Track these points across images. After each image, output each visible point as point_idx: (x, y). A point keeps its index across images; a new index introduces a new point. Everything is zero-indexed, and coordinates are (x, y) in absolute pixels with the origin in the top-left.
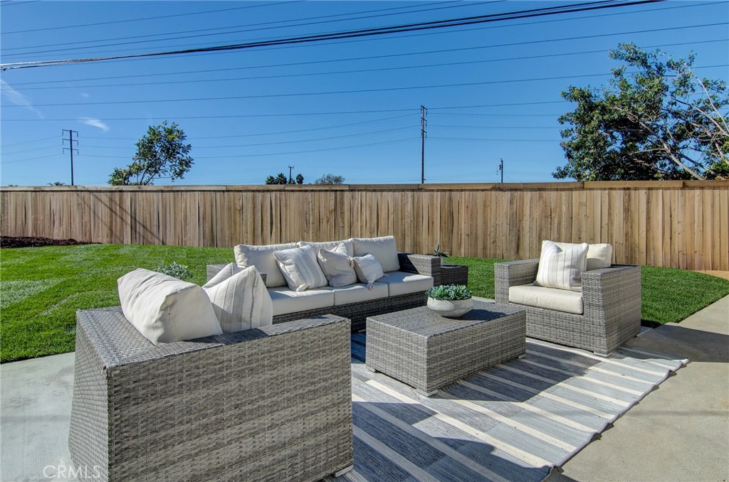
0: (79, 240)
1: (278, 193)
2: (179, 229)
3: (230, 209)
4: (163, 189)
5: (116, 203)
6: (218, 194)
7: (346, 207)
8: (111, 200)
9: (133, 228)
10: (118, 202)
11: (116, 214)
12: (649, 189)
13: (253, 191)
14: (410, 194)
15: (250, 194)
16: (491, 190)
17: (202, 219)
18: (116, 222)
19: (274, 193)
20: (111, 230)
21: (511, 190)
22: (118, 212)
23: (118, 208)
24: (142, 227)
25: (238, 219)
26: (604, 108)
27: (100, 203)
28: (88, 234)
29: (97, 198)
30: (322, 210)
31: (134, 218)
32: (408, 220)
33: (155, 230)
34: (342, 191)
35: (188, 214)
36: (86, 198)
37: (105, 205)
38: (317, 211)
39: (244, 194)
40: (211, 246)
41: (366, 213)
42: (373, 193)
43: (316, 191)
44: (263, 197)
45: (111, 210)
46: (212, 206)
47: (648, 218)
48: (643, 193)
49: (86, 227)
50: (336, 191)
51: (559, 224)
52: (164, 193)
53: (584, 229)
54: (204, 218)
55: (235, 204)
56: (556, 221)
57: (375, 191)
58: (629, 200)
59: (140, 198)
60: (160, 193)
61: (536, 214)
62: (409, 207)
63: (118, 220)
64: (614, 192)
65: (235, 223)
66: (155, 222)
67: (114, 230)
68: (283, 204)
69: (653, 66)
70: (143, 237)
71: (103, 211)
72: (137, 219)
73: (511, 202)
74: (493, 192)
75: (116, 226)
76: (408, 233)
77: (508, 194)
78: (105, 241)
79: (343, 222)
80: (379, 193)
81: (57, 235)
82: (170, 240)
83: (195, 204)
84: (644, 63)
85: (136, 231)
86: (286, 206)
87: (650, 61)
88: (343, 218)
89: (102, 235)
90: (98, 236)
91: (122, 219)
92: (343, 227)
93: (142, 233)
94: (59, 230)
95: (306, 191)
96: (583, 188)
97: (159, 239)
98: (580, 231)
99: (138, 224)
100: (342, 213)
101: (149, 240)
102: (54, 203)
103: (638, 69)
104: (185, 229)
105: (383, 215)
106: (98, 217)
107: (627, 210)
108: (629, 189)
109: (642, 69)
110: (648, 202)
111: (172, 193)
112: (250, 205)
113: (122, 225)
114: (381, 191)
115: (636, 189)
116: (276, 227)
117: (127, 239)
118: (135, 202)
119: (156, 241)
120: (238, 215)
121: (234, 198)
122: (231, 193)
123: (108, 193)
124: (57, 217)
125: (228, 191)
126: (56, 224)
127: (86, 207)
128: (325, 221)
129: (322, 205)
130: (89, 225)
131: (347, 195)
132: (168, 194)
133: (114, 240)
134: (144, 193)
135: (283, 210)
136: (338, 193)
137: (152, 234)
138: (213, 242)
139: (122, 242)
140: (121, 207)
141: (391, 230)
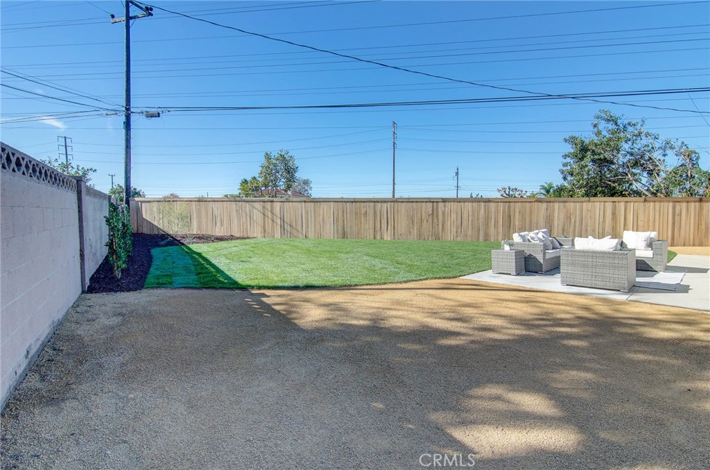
0: (237, 234)
1: (392, 203)
2: (318, 227)
3: (356, 213)
5: (267, 210)
6: (348, 204)
7: (440, 213)
8: (264, 207)
9: (282, 227)
10: (270, 209)
11: (268, 217)
12: (626, 202)
13: (374, 202)
14: (483, 204)
15: (372, 204)
16: (534, 202)
17: (336, 220)
18: (268, 223)
19: (389, 203)
20: (264, 228)
21: (547, 202)
22: (270, 216)
23: (270, 213)
24: (289, 226)
25: (363, 220)
26: (593, 151)
27: (255, 210)
28: (245, 231)
29: (253, 206)
30: (423, 214)
31: (283, 220)
32: (481, 220)
33: (299, 228)
34: (437, 202)
35: (325, 217)
36: (243, 206)
37: (259, 211)
38: (419, 215)
39: (368, 204)
40: (343, 238)
41: (454, 216)
42: (459, 203)
43: (419, 202)
44: (381, 206)
45: (264, 214)
46: (343, 212)
47: (625, 218)
48: (622, 204)
49: (243, 226)
50: (433, 202)
51: (575, 222)
52: (306, 204)
53: (589, 225)
55: (360, 210)
56: (573, 220)
58: (615, 207)
59: (288, 207)
60: (303, 203)
61: (562, 217)
62: (482, 212)
63: (270, 221)
64: (607, 204)
65: (361, 223)
66: (300, 223)
67: (267, 229)
68: (396, 210)
69: (621, 126)
70: (290, 233)
71: (258, 216)
72: (285, 220)
73: (547, 209)
74: (536, 203)
75: (268, 226)
76: (481, 228)
77: (545, 204)
78: (259, 235)
79: (438, 222)
80: (463, 204)
81: (219, 232)
82: (311, 235)
83: (330, 210)
84: (616, 124)
85: (284, 229)
86: (398, 212)
87: (619, 122)
88: (438, 219)
89: (257, 232)
90: (254, 233)
91: (273, 221)
92: (438, 225)
93: (289, 230)
94: (221, 229)
95: (412, 202)
96: (589, 201)
97: (302, 234)
98: (587, 226)
99: (286, 224)
100: (437, 216)
101: (295, 234)
102: (215, 210)
103: (611, 126)
104: (323, 228)
105: (465, 217)
106: (253, 220)
107: (614, 214)
108: (615, 202)
109: (615, 127)
110: (625, 209)
111: (312, 203)
112: (372, 211)
113: (273, 225)
114: (464, 202)
115: (619, 202)
116: (391, 226)
117: (278, 235)
118: (284, 209)
119: (301, 236)
120: (363, 218)
121: (360, 207)
122: (358, 203)
123: (261, 203)
124: (218, 220)
125: (355, 202)
126: (218, 224)
127: (244, 213)
128: (425, 222)
129: (424, 210)
130: (245, 225)
131: (441, 204)
132: (309, 203)
133: (266, 235)
134: (291, 203)
135: (396, 214)
136: (435, 203)
137: (297, 231)
138: (344, 236)
139: (274, 237)
140: (272, 213)
141: (470, 227)
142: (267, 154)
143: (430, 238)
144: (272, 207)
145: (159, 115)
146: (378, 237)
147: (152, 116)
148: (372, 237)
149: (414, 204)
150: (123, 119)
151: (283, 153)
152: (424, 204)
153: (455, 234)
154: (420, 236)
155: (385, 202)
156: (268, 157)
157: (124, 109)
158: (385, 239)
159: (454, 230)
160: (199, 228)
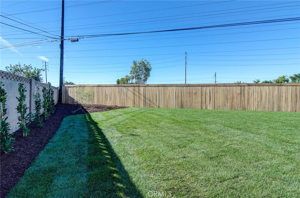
0: (119, 105)
1: (213, 87)
2: (166, 101)
3: (190, 93)
4: (159, 85)
5: (136, 91)
6: (185, 87)
7: (246, 92)
8: (134, 90)
10: (137, 91)
11: (136, 95)
13: (202, 86)
14: (276, 87)
15: (200, 88)
17: (177, 97)
18: (137, 99)
19: (211, 87)
20: (134, 102)
22: (137, 95)
23: (137, 93)
24: (148, 101)
25: (194, 97)
27: (129, 91)
28: (123, 103)
29: (128, 89)
30: (234, 94)
31: (145, 97)
32: (275, 98)
33: (155, 102)
34: (244, 86)
35: (170, 95)
36: (122, 89)
37: (131, 92)
38: (231, 94)
39: (197, 87)
40: (181, 108)
41: (255, 95)
42: (259, 87)
43: (231, 86)
44: (206, 89)
45: (134, 94)
46: (182, 92)
49: (122, 101)
50: (241, 86)
52: (159, 87)
54: (178, 97)
55: (192, 91)
57: (260, 86)
59: (148, 89)
60: (157, 87)
62: (276, 92)
63: (138, 98)
65: (193, 99)
66: (155, 99)
67: (135, 102)
68: (216, 91)
70: (149, 105)
71: (131, 95)
72: (146, 97)
75: (137, 100)
76: (276, 103)
78: (131, 106)
79: (245, 99)
80: (262, 87)
81: (109, 104)
82: (161, 106)
83: (173, 91)
85: (146, 102)
88: (244, 97)
89: (130, 104)
90: (128, 104)
91: (139, 97)
92: (244, 100)
93: (148, 103)
94: (110, 102)
95: (227, 86)
97: (156, 105)
99: (147, 99)
100: (244, 95)
101: (152, 105)
102: (107, 91)
104: (169, 101)
105: (264, 95)
106: (128, 97)
111: (163, 87)
112: (200, 92)
113: (139, 100)
116: (212, 101)
117: (142, 105)
118: (145, 91)
119: (155, 106)
121: (192, 89)
122: (191, 87)
123: (133, 87)
124: (108, 97)
125: (189, 86)
126: (108, 99)
127: (123, 93)
128: (236, 98)
129: (234, 92)
130: (123, 100)
131: (246, 88)
132: (161, 87)
133: (135, 105)
134: (150, 87)
135: (216, 94)
136: (242, 87)
137: (153, 103)
138: (182, 107)
139: (139, 107)
140: (139, 93)
141: (267, 102)
142: (134, 61)
143: (239, 109)
144: (139, 90)
145: (78, 40)
146: (204, 108)
147: (74, 41)
148: (200, 107)
149: (228, 88)
150: (60, 43)
151: (143, 61)
152: (234, 87)
153: (256, 107)
154: (232, 107)
155: (208, 86)
156: (135, 63)
157: (60, 38)
158: (209, 109)
159: (256, 104)
160: (98, 101)
